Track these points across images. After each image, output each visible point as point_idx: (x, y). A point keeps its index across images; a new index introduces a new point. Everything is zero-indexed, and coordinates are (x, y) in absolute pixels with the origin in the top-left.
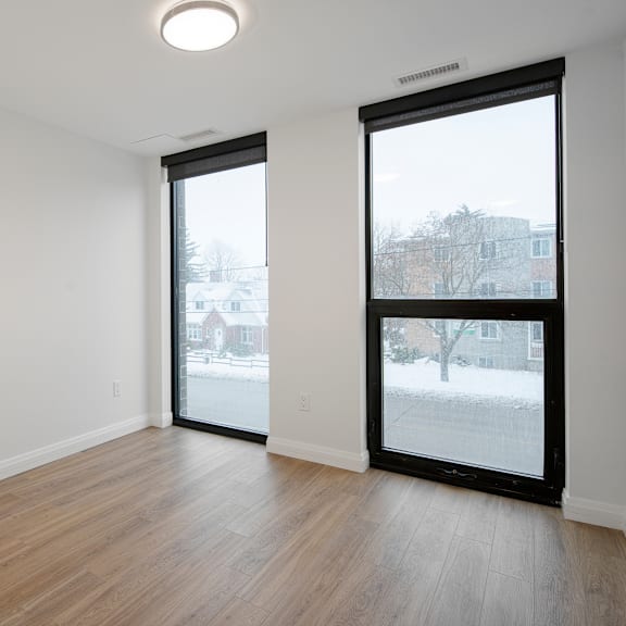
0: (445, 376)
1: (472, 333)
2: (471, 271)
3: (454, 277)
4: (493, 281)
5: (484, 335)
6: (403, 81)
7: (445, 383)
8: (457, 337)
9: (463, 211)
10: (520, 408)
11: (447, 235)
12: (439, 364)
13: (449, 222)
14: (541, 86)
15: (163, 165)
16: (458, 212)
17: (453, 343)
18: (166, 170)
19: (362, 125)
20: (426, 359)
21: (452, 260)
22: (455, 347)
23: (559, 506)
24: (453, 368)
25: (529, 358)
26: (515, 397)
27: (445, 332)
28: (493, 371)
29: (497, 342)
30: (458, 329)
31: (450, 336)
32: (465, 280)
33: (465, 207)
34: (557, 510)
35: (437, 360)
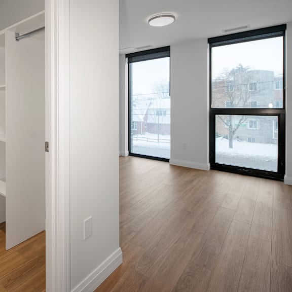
0: (231, 146)
1: (245, 125)
2: (244, 96)
3: (236, 99)
4: (255, 101)
5: (251, 126)
6: (226, 31)
7: (231, 149)
8: (237, 128)
9: (240, 67)
10: (268, 161)
11: (233, 79)
12: (228, 140)
13: (233, 73)
14: (277, 33)
15: (126, 57)
16: (237, 67)
17: (235, 130)
18: (127, 59)
19: (209, 45)
20: (222, 137)
21: (235, 91)
22: (236, 132)
23: (283, 181)
24: (235, 142)
25: (273, 138)
26: (266, 156)
27: (231, 125)
28: (255, 144)
29: (257, 130)
30: (238, 123)
31: (234, 127)
32: (241, 100)
33: (240, 65)
34: (282, 182)
35: (227, 139)
